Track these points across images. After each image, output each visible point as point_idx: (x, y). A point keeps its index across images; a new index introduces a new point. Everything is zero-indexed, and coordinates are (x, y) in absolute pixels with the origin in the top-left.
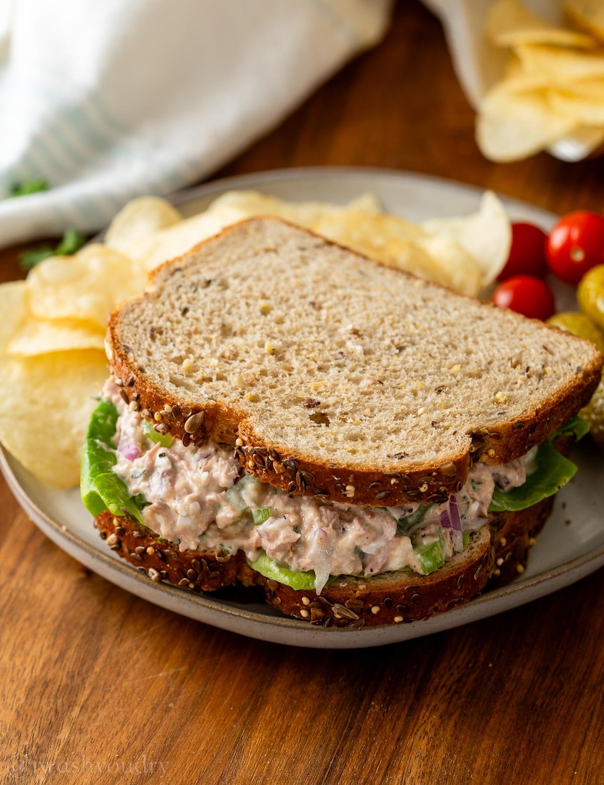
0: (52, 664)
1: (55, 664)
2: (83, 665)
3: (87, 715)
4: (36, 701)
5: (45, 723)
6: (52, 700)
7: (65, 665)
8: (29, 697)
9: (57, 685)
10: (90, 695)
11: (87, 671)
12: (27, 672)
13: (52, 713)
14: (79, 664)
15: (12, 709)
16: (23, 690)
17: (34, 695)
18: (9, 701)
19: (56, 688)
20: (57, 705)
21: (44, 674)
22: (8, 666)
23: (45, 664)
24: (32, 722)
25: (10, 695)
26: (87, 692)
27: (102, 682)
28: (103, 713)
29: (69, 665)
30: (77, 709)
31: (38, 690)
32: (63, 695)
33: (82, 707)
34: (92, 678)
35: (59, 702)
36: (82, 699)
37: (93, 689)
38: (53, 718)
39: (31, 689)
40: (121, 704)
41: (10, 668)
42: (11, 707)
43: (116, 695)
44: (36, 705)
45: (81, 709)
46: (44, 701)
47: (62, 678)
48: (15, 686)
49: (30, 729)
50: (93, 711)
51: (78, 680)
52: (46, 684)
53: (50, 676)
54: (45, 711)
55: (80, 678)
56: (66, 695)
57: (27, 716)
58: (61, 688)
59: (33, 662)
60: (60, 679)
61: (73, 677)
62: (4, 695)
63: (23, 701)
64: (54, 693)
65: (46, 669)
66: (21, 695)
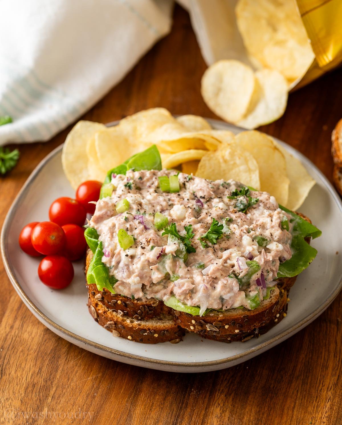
0: (36, 375)
1: (37, 375)
2: (51, 375)
3: (55, 402)
4: (30, 395)
5: (35, 406)
6: (38, 394)
7: (42, 375)
8: (26, 393)
9: (39, 386)
10: (56, 391)
11: (53, 378)
12: (24, 379)
13: (38, 401)
14: (49, 374)
15: (18, 399)
16: (23, 389)
17: (28, 391)
18: (16, 395)
19: (39, 388)
20: (40, 396)
21: (32, 380)
22: (14, 377)
23: (32, 375)
24: (29, 406)
25: (17, 392)
26: (54, 389)
27: (61, 384)
28: (63, 400)
29: (44, 375)
30: (50, 398)
31: (30, 389)
32: (42, 391)
33: (53, 397)
34: (56, 381)
35: (41, 394)
36: (52, 393)
37: (57, 388)
38: (39, 403)
39: (27, 388)
40: (71, 394)
41: (15, 378)
42: (18, 398)
43: (68, 390)
44: (30, 397)
45: (52, 398)
46: (34, 394)
47: (41, 382)
48: (19, 387)
49: (28, 409)
50: (58, 399)
51: (49, 383)
52: (34, 386)
53: (35, 381)
54: (34, 399)
55: (50, 382)
56: (44, 391)
57: (26, 403)
58: (41, 387)
59: (27, 374)
60: (40, 382)
61: (47, 381)
62: (14, 392)
63: (23, 395)
64: (38, 390)
65: (33, 377)
66: (22, 391)
